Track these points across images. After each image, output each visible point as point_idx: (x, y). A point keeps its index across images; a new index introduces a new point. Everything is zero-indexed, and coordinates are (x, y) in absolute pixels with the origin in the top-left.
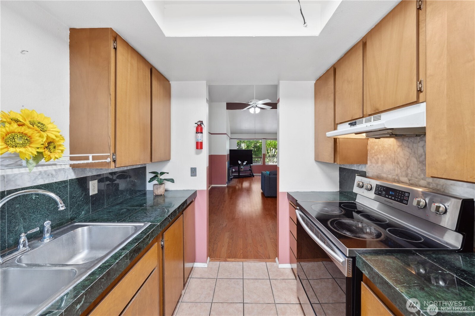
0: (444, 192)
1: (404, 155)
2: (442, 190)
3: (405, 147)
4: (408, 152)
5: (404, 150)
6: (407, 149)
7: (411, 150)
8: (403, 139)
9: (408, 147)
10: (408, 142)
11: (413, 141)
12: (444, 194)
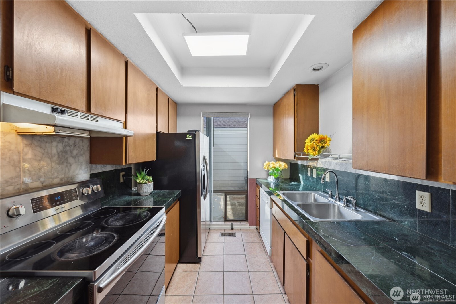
0: (72, 182)
1: (35, 156)
2: (71, 181)
3: (36, 146)
4: (39, 152)
5: (35, 150)
6: (38, 149)
7: (44, 150)
8: (33, 137)
9: (41, 147)
10: (40, 141)
11: (45, 140)
12: (72, 183)
